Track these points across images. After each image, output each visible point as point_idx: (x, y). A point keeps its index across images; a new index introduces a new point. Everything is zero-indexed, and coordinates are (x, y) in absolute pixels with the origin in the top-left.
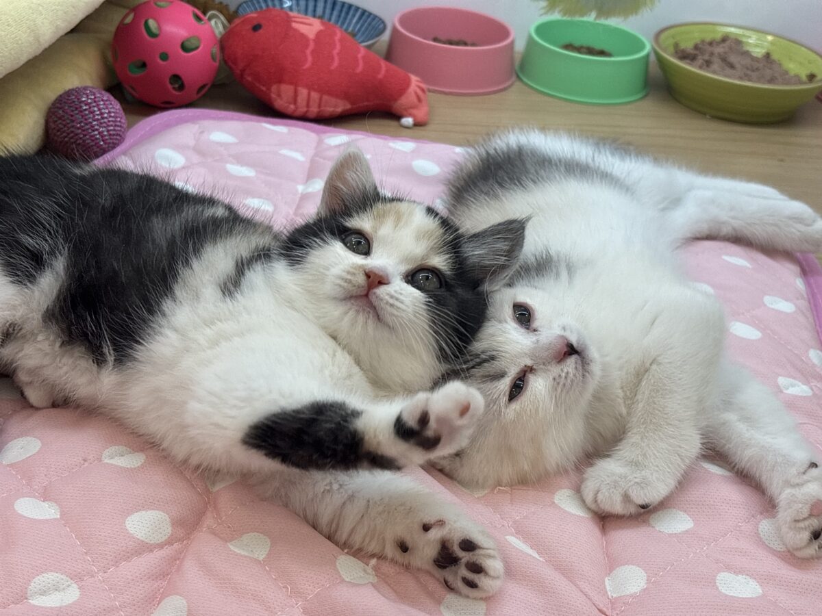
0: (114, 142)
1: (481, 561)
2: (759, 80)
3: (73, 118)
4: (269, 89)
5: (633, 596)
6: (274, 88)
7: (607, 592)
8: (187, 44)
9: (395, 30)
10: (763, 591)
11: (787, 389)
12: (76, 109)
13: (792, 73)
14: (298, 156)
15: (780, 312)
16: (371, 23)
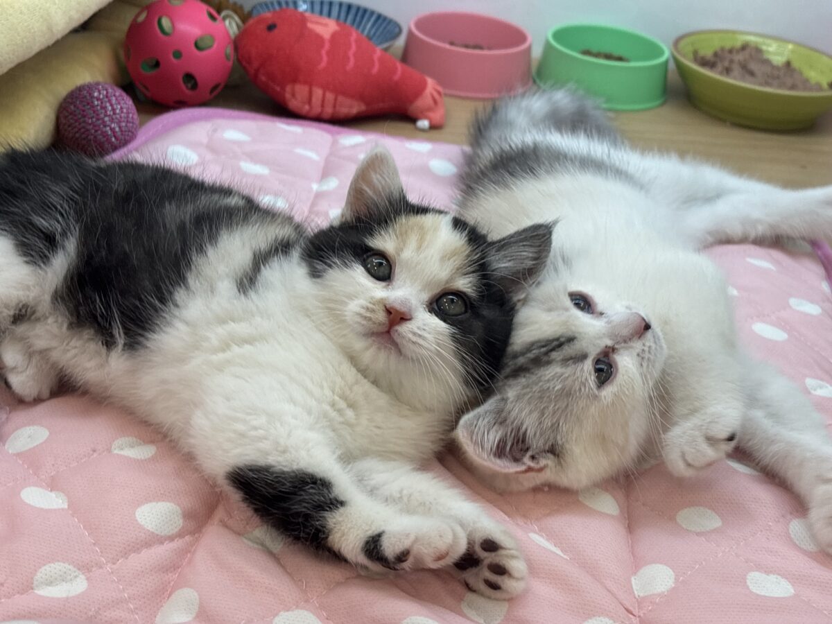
0: (126, 139)
1: (504, 562)
2: (780, 86)
3: (85, 113)
4: (283, 89)
5: (661, 595)
6: (288, 88)
7: (633, 592)
8: (201, 44)
9: (410, 34)
10: (795, 591)
11: (815, 390)
12: (88, 104)
13: (813, 81)
14: (313, 156)
15: (806, 315)
16: (386, 27)
